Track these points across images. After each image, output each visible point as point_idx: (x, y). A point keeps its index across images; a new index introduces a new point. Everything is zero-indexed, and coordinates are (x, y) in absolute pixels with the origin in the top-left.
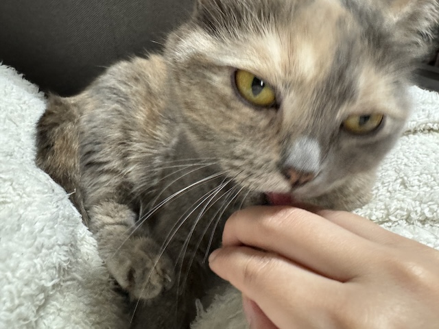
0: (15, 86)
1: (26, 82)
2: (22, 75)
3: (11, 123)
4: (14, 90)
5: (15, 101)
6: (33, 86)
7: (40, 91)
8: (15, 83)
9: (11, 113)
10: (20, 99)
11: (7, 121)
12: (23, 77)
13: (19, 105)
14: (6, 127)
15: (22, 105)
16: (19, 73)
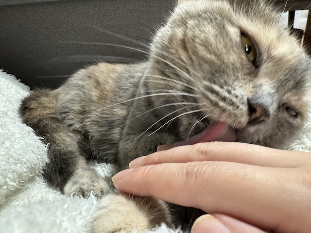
0: (14, 85)
1: (22, 84)
2: (19, 80)
3: (9, 103)
4: (13, 87)
5: (14, 93)
6: (26, 87)
7: (31, 90)
8: (14, 84)
9: (10, 98)
10: (17, 92)
11: (7, 102)
12: (20, 81)
13: (16, 95)
14: (5, 105)
15: (18, 95)
16: (17, 79)
